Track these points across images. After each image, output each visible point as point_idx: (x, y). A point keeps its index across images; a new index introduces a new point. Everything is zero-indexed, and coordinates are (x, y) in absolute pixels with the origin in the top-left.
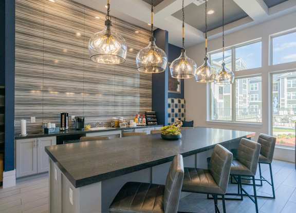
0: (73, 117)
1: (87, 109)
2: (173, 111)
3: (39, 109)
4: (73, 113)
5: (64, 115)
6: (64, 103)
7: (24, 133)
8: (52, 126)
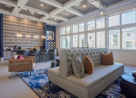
0: (18, 47)
1: (22, 45)
2: (51, 45)
3: (8, 45)
4: (18, 46)
5: (15, 46)
6: (15, 43)
7: (5, 50)
8: (12, 49)
